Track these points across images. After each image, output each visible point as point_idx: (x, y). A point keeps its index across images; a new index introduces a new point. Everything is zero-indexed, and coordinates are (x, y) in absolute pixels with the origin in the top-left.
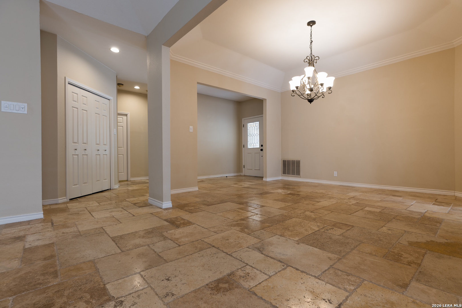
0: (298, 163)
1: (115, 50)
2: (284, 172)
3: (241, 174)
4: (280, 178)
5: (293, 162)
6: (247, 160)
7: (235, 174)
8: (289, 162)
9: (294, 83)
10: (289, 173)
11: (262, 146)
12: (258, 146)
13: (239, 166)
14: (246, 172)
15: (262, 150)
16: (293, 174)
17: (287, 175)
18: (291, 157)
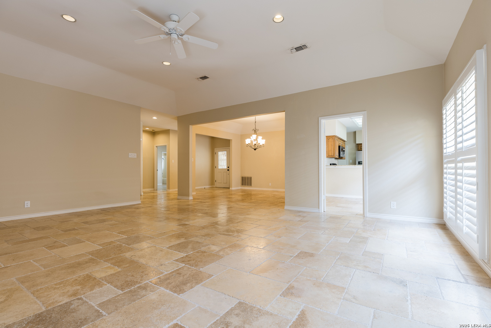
0: (251, 178)
1: (155, 118)
2: (242, 184)
3: (214, 186)
4: (240, 188)
5: (248, 178)
6: (218, 177)
7: (210, 187)
8: (245, 178)
9: (248, 141)
10: (245, 185)
11: (228, 167)
12: (225, 167)
13: (212, 181)
14: (217, 184)
15: (228, 170)
16: (248, 185)
17: (244, 186)
18: (247, 175)
